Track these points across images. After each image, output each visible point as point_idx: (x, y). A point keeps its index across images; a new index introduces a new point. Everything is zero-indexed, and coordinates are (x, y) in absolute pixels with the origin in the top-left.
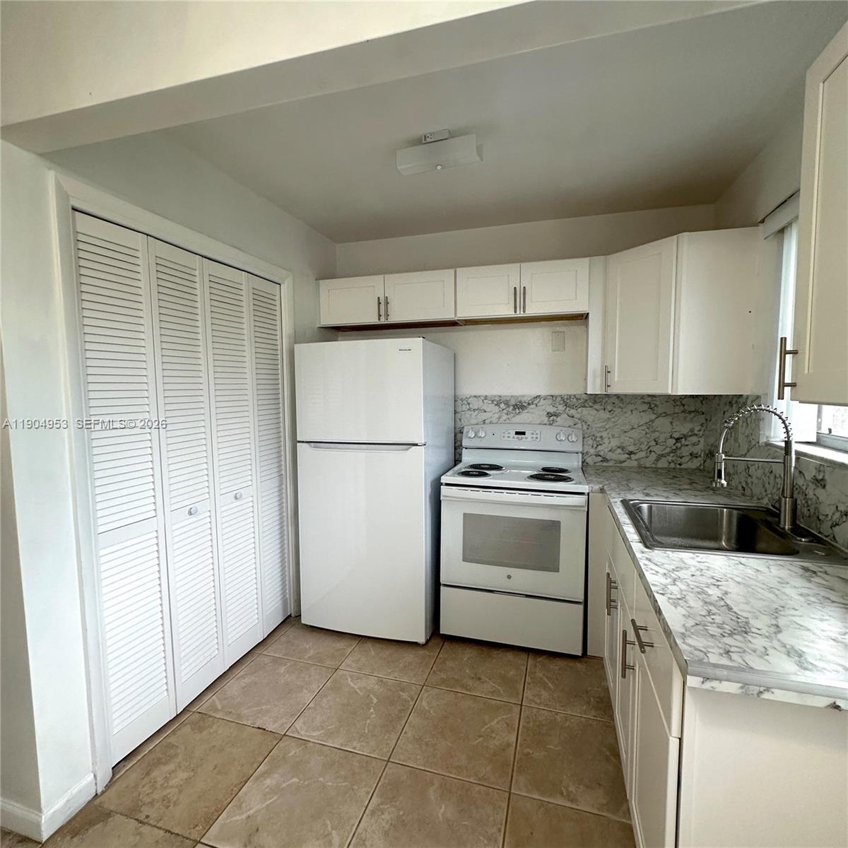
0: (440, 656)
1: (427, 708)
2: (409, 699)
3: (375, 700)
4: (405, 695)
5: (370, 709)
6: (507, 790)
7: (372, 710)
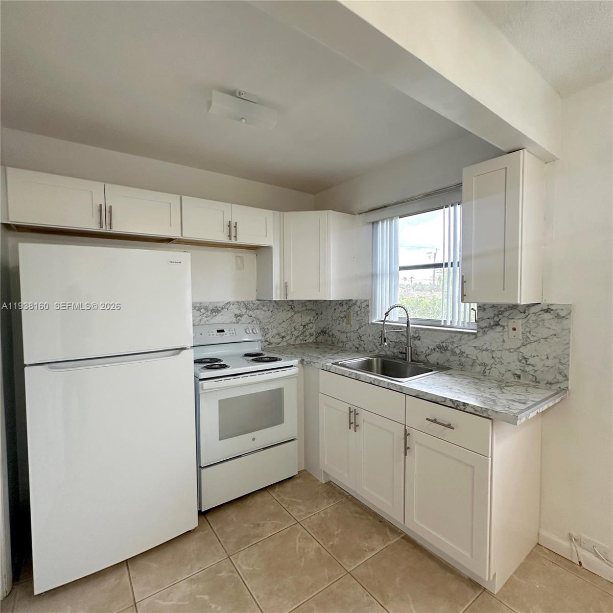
0: (215, 529)
1: (251, 569)
2: (231, 574)
3: (206, 597)
4: (224, 574)
5: (210, 607)
6: (346, 573)
7: (213, 606)
